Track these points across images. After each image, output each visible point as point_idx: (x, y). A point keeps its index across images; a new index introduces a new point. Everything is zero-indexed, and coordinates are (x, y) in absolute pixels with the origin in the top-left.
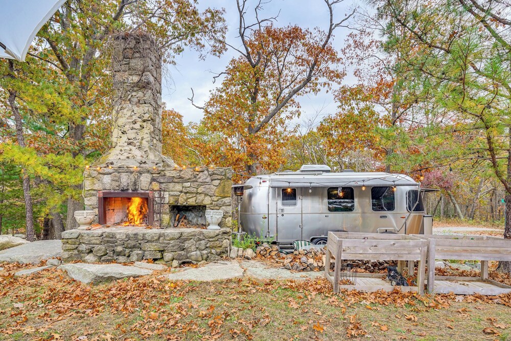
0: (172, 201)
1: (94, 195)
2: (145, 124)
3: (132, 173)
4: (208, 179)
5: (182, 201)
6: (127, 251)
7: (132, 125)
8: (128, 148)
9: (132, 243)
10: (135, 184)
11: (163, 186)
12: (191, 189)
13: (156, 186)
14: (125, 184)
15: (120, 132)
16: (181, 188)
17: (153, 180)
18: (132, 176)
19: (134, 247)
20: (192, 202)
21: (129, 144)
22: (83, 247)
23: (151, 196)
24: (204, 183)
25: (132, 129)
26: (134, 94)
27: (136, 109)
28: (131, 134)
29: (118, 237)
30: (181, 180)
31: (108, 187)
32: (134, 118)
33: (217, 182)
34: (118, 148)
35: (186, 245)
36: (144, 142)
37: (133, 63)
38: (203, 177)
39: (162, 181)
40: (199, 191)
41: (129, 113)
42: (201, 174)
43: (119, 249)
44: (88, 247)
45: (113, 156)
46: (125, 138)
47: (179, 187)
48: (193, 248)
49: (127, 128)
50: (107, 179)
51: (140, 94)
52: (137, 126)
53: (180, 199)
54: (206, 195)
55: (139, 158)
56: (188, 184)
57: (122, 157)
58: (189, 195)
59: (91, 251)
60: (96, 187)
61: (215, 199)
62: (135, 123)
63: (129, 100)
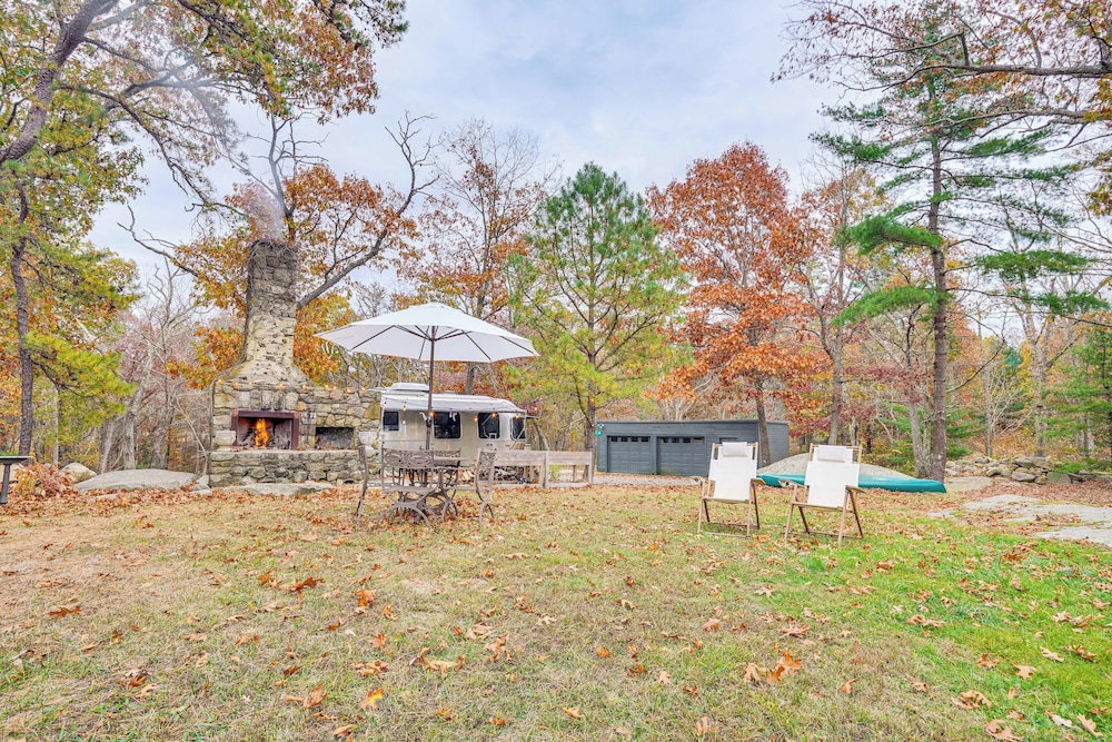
0: (320, 421)
1: (226, 413)
2: (288, 339)
3: (275, 391)
4: (359, 402)
5: (330, 422)
6: (291, 472)
7: (272, 339)
8: (267, 362)
9: (297, 463)
10: (279, 403)
11: (311, 406)
12: (341, 411)
13: (303, 406)
14: (268, 402)
15: (257, 345)
16: (330, 410)
17: (300, 399)
18: (276, 394)
19: (299, 467)
20: (340, 423)
21: (268, 358)
22: (240, 470)
23: (296, 417)
24: (353, 405)
25: (273, 342)
26: (277, 305)
27: (278, 322)
28: (271, 348)
29: (280, 457)
30: (331, 400)
31: (245, 405)
32: (276, 331)
33: (367, 405)
34: (254, 362)
35: (349, 465)
36: (285, 357)
37: (279, 273)
38: (353, 399)
39: (310, 401)
40: (349, 413)
41: (271, 325)
42: (351, 396)
43: (282, 470)
44: (245, 469)
45: (247, 370)
46: (263, 352)
47: (327, 408)
48: (355, 468)
49: (266, 341)
50: (245, 397)
51: (284, 307)
52: (279, 340)
53: (328, 420)
54: (355, 417)
55: (279, 375)
56: (337, 406)
57: (258, 373)
58: (338, 417)
59: (247, 473)
60: (230, 405)
61: (365, 421)
62: (275, 336)
63: (271, 311)
